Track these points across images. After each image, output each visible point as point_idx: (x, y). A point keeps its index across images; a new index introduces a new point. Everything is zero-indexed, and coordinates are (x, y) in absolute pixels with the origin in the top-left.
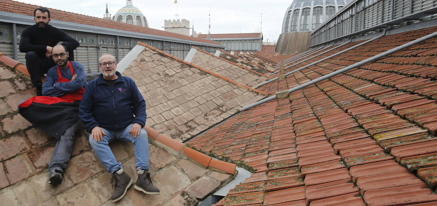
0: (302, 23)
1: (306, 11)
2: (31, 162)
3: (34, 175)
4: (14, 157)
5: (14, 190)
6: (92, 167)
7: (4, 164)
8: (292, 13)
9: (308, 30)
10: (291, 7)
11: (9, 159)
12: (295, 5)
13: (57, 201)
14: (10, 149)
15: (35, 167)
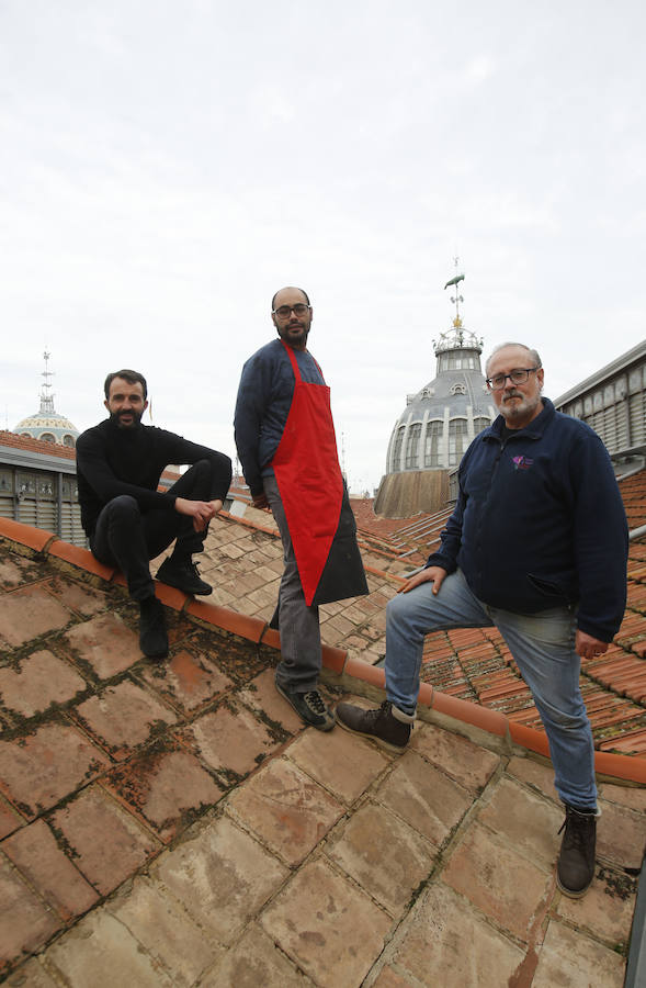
0: (428, 452)
1: (434, 428)
2: (133, 809)
3: (161, 852)
4: (72, 797)
5: (119, 914)
6: (311, 804)
7: (49, 824)
8: (406, 431)
9: (441, 466)
10: (403, 420)
11: (62, 804)
12: (411, 415)
13: (270, 936)
14: (50, 769)
15: (154, 824)
